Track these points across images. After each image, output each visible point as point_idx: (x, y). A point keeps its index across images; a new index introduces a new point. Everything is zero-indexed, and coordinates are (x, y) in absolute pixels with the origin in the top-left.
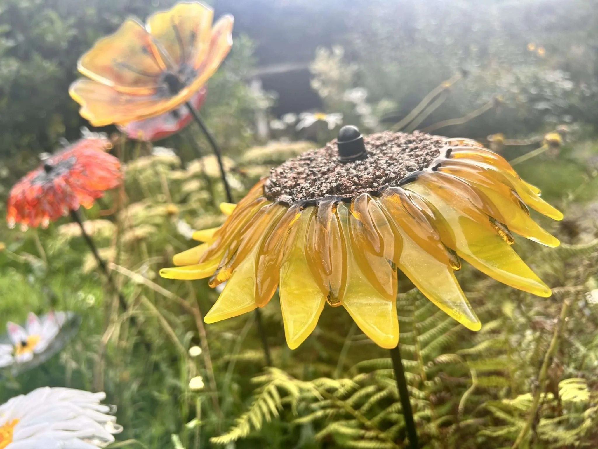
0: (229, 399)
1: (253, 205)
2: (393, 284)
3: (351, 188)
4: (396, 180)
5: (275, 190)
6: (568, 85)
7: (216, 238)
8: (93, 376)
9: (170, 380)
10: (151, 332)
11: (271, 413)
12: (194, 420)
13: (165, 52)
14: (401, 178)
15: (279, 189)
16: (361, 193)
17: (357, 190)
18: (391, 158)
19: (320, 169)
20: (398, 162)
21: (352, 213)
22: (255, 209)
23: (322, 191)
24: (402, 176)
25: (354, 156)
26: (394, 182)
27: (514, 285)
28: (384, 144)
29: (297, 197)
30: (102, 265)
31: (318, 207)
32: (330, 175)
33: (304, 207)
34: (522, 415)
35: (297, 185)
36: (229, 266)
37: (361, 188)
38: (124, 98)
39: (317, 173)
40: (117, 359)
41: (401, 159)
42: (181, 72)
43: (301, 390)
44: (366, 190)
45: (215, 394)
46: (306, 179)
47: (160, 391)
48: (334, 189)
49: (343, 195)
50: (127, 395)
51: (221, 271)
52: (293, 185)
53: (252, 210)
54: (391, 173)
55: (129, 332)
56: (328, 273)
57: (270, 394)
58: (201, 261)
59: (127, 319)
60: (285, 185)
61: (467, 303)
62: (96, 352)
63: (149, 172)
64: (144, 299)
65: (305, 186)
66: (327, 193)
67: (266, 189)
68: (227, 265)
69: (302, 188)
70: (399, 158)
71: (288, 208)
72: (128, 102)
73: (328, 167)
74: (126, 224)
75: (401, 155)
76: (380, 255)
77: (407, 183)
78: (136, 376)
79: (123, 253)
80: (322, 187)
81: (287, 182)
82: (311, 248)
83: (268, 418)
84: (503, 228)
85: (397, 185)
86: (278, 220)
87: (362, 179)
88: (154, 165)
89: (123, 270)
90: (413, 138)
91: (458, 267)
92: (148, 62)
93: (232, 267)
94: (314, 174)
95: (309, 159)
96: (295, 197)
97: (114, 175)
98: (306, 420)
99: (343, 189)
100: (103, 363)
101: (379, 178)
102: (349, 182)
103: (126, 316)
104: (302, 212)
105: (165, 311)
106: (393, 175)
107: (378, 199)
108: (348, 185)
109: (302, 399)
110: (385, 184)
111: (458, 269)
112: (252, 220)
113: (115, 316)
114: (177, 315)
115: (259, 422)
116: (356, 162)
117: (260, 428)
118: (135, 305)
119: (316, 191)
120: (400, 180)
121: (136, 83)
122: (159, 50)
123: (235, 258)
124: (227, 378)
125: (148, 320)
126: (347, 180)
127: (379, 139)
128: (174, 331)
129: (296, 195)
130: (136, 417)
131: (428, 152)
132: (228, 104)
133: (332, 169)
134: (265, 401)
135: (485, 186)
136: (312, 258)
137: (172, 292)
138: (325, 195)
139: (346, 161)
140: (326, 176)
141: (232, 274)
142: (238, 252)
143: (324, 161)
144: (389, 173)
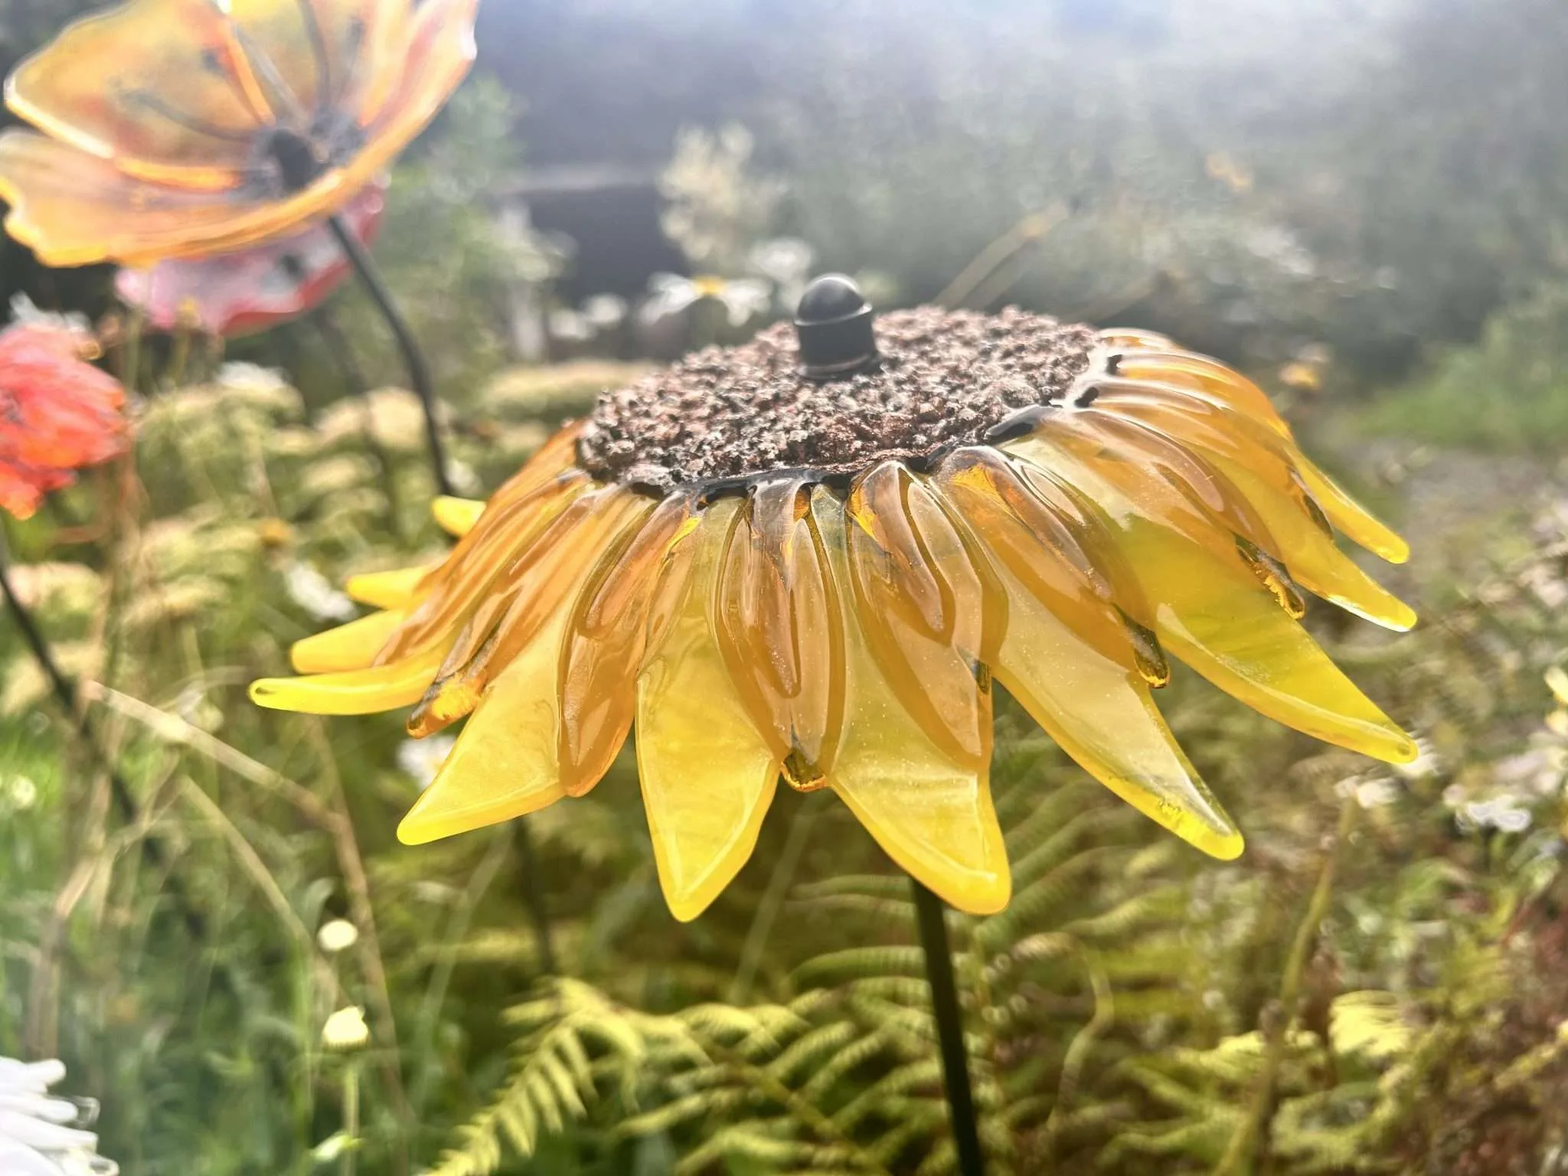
0: (434, 1069)
1: (546, 494)
2: (982, 722)
3: (849, 446)
4: (979, 426)
5: (619, 447)
6: (1300, 267)
7: (426, 594)
8: (26, 1009)
9: (260, 1019)
10: (207, 880)
11: (562, 1107)
12: (338, 1135)
13: (272, 71)
14: (990, 423)
15: (629, 445)
16: (881, 460)
17: (868, 454)
18: (954, 371)
19: (751, 395)
20: (975, 382)
21: (855, 518)
22: (556, 504)
23: (766, 452)
24: (994, 416)
25: (846, 365)
26: (974, 432)
27: (1317, 731)
28: (924, 340)
29: (689, 470)
30: (63, 689)
31: (753, 501)
32: (783, 410)
33: (711, 500)
34: (1229, 1091)
35: (682, 436)
36: (473, 672)
37: (879, 448)
38: (140, 195)
39: (742, 405)
40: (101, 963)
41: (983, 373)
42: (318, 130)
43: (650, 1041)
44: (894, 453)
45: (392, 1057)
46: (709, 422)
47: (230, 1053)
48: (801, 450)
49: (828, 467)
50: (128, 1064)
51: (447, 688)
52: (672, 437)
53: (545, 510)
54: (963, 408)
55: (140, 883)
56: (790, 692)
57: (561, 1054)
58: (382, 658)
59: (134, 844)
60: (648, 435)
61: (1193, 781)
62: (35, 942)
63: (210, 430)
64: (189, 788)
65: (711, 437)
66: (779, 457)
67: (585, 447)
68: (466, 671)
69: (702, 443)
70: (977, 373)
71: (660, 503)
72: (155, 205)
73: (774, 391)
74: (137, 577)
75: (982, 365)
76: (943, 637)
77: (1008, 439)
78: (156, 1007)
79: (125, 658)
80: (761, 442)
81: (651, 428)
82: (736, 619)
83: (555, 1121)
84: (1276, 571)
85: (981, 442)
86: (629, 536)
87: (879, 422)
88: (224, 410)
89: (125, 704)
90: (1005, 325)
91: (1163, 678)
92: (217, 93)
93: (480, 675)
94: (734, 407)
95: (712, 370)
96: (682, 470)
97: (107, 426)
98: (652, 1122)
99: (827, 450)
100: (55, 973)
101: (929, 421)
102: (844, 429)
103: (129, 837)
104: (705, 514)
105: (249, 823)
106: (970, 414)
107: (930, 479)
108: (841, 436)
109: (647, 1065)
110: (949, 438)
111: (1162, 682)
112: (545, 536)
113: (97, 837)
114: (285, 832)
115: (527, 1134)
116: (854, 379)
117: (530, 1148)
118: (157, 806)
119: (744, 454)
120: (990, 429)
121: (181, 153)
122: (254, 65)
123: (492, 648)
124: (427, 1009)
125: (198, 849)
126: (836, 424)
127: (909, 324)
128: (274, 877)
129: (683, 464)
130: (156, 1127)
131: (1058, 359)
132: (434, 263)
133: (787, 396)
134: (544, 1072)
135: (1223, 453)
136: (738, 649)
137: (272, 767)
138: (773, 466)
139: (823, 377)
140: (772, 414)
141: (483, 695)
142: (502, 633)
143: (760, 374)
144: (956, 409)
